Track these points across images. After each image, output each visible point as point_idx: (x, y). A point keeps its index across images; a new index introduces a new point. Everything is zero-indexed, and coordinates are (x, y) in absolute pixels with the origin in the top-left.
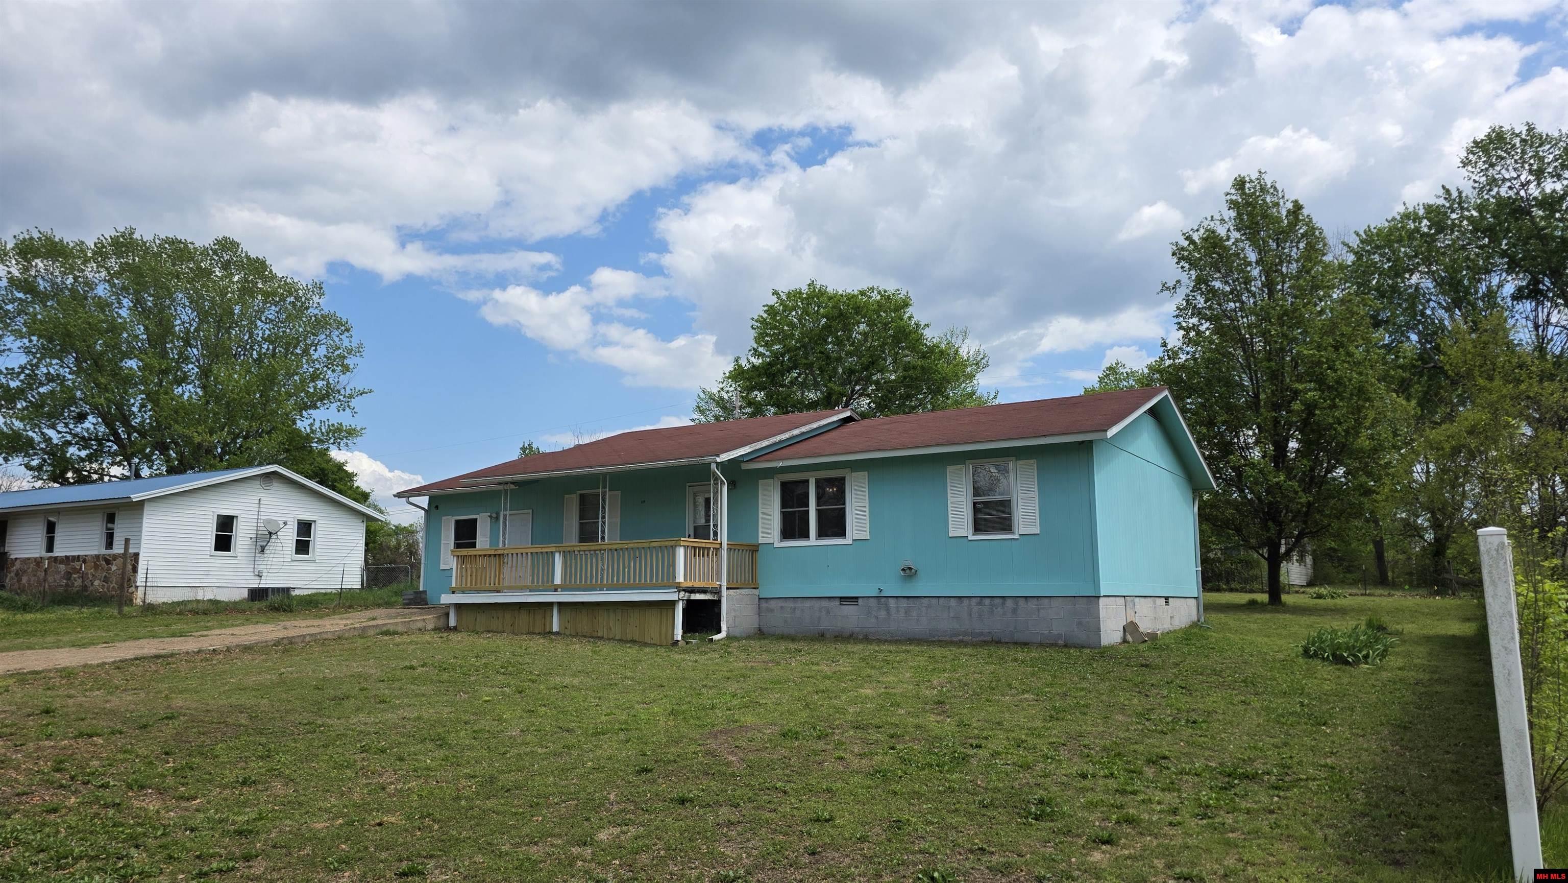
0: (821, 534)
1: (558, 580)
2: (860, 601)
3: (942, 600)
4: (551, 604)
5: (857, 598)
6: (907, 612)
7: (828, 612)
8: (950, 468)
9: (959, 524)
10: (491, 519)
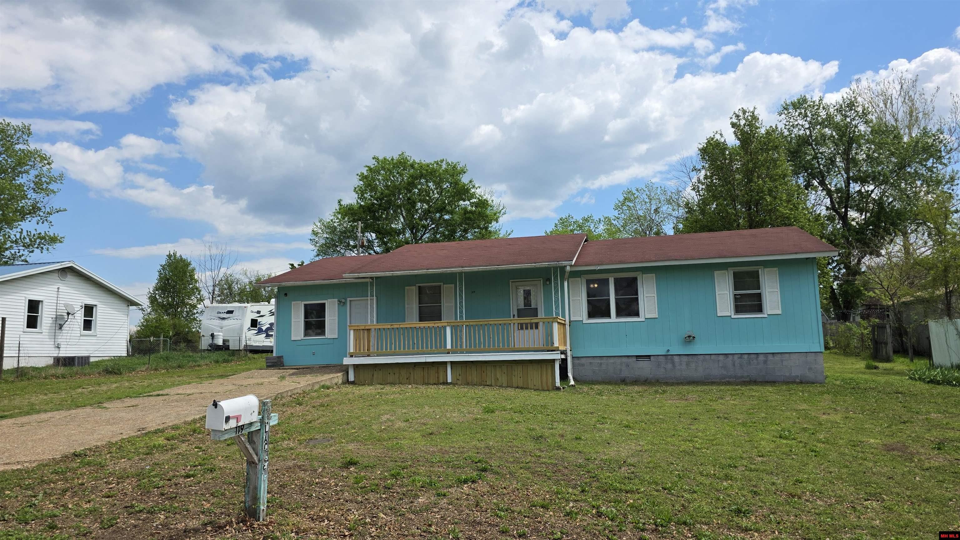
0: (619, 314)
1: (449, 347)
2: (652, 358)
3: (713, 357)
4: (445, 363)
5: (649, 356)
6: (688, 364)
7: (628, 366)
8: (716, 273)
9: (725, 308)
10: (339, 303)
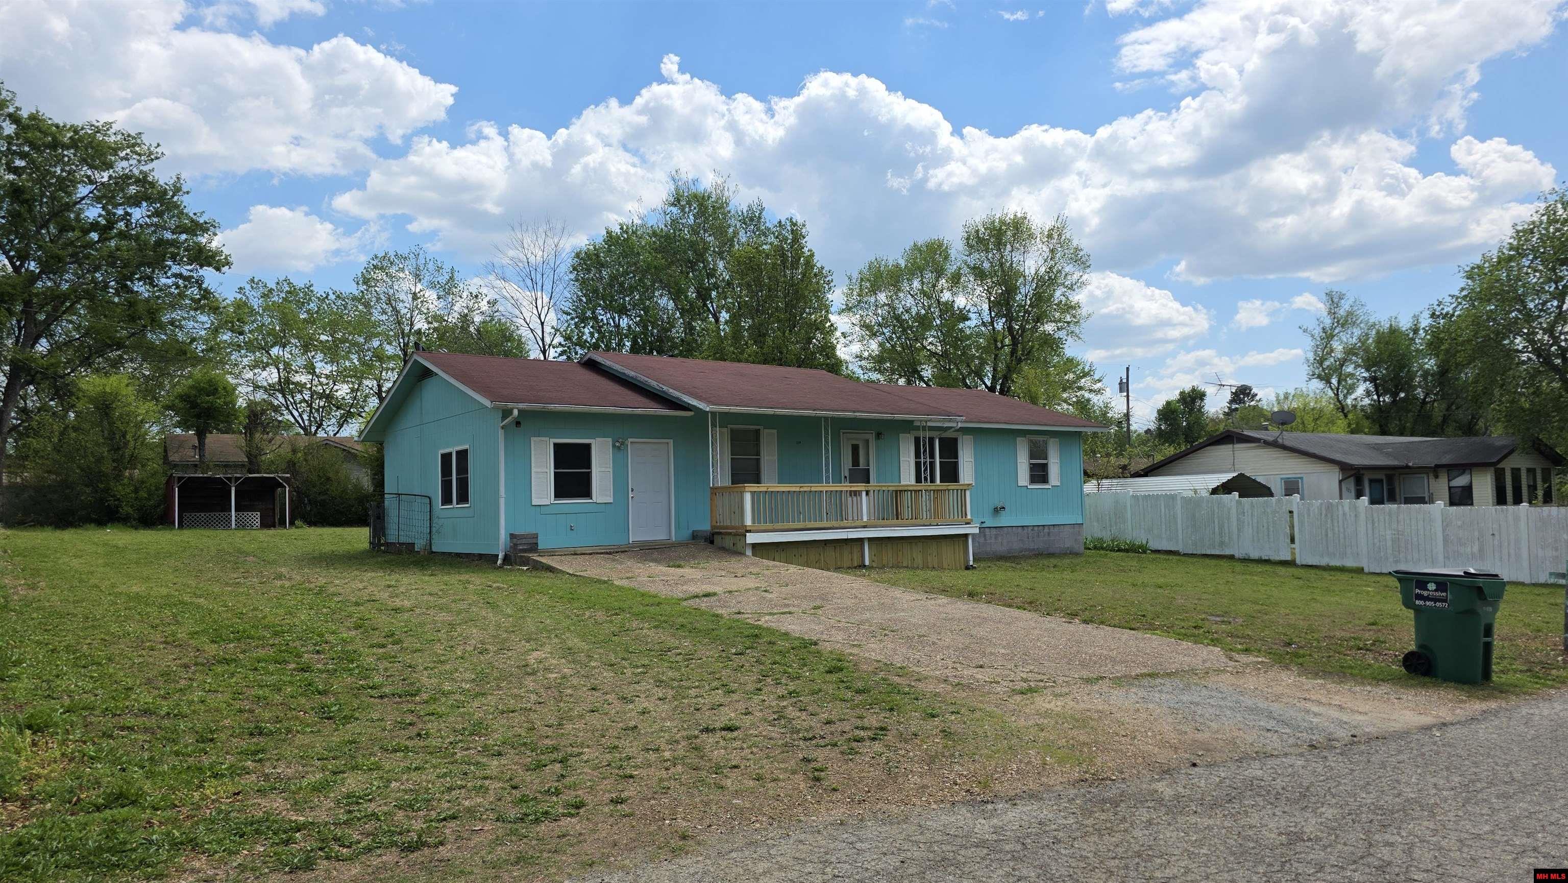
0: (943, 479)
1: (865, 519)
3: (1015, 529)
4: (861, 541)
6: (996, 538)
8: (1019, 439)
9: (1023, 477)
10: (614, 446)
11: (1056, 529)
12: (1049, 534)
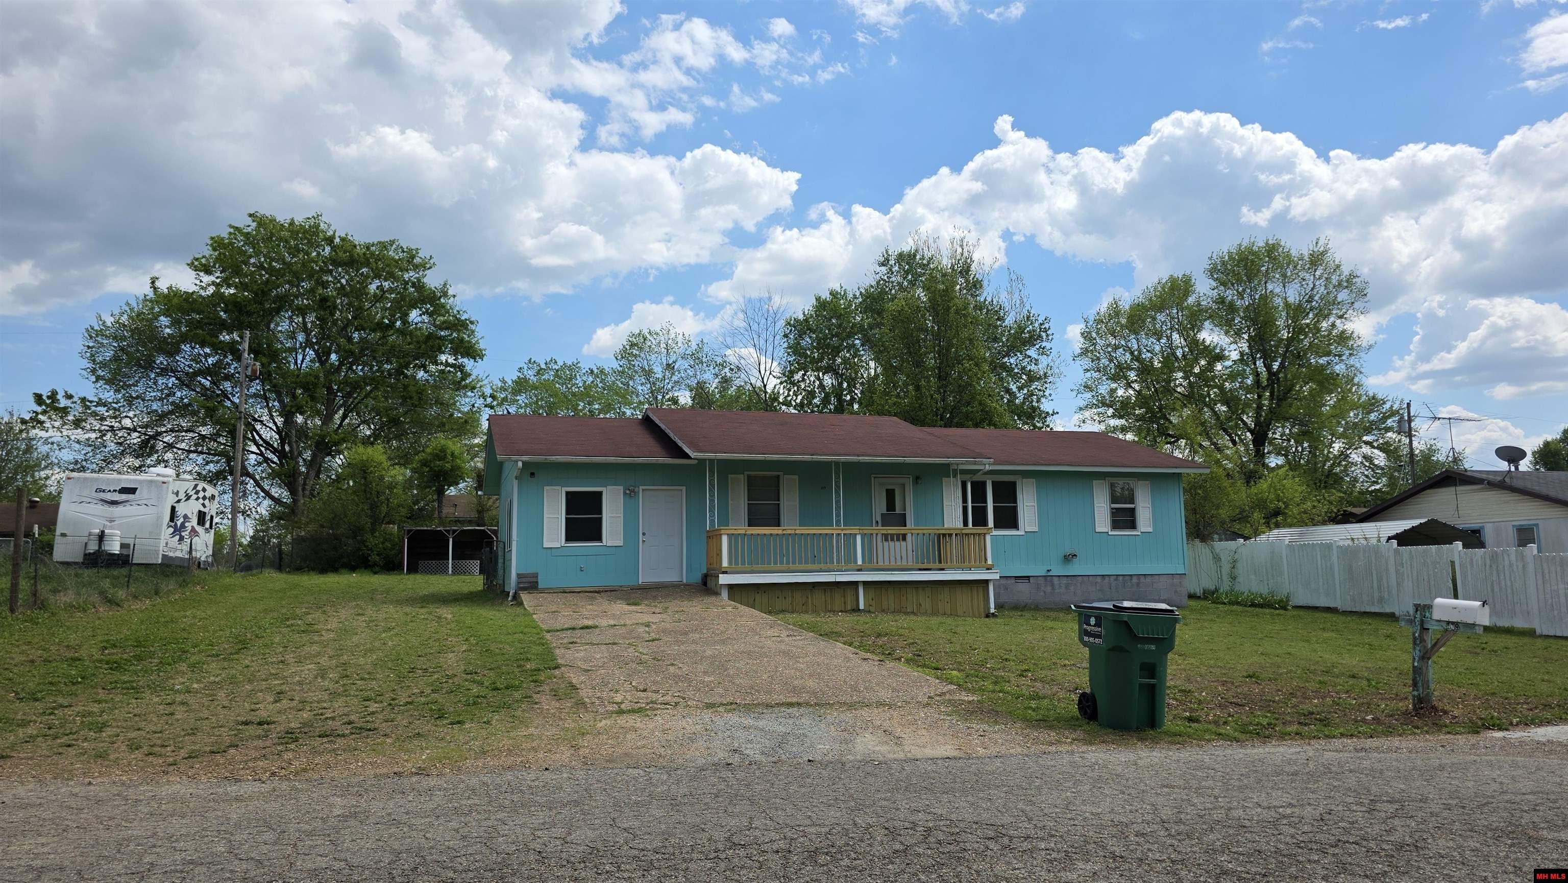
1: (860, 562)
2: (1031, 579)
4: (856, 584)
5: (1028, 577)
6: (1067, 587)
7: (1006, 588)
8: (1095, 482)
9: (1103, 522)
10: (625, 493)
11: (1149, 579)
12: (1138, 584)
